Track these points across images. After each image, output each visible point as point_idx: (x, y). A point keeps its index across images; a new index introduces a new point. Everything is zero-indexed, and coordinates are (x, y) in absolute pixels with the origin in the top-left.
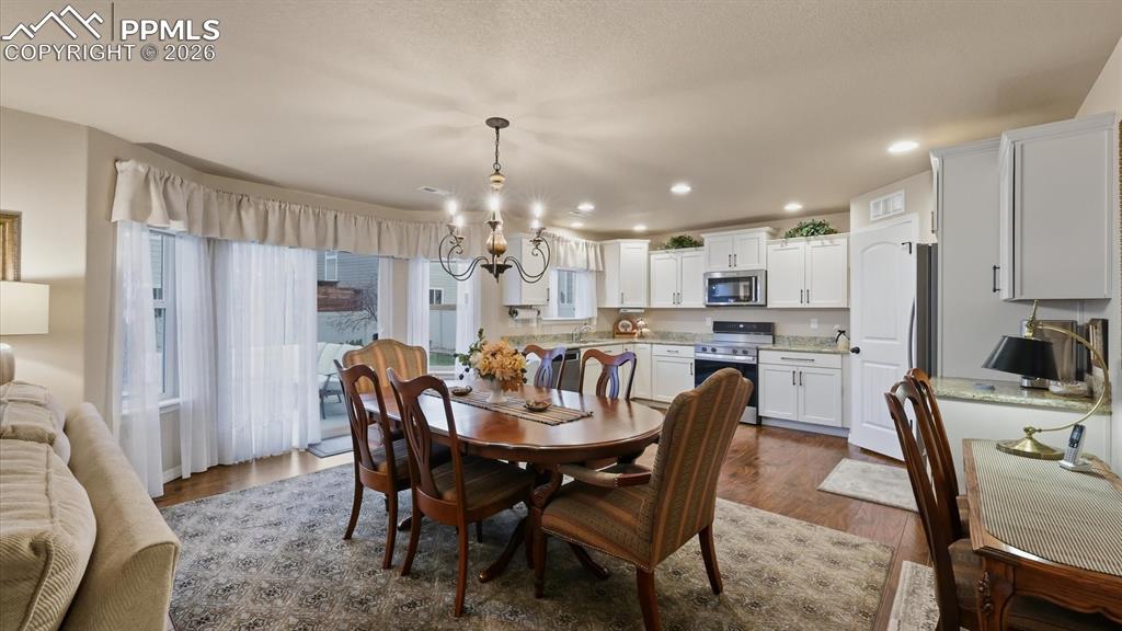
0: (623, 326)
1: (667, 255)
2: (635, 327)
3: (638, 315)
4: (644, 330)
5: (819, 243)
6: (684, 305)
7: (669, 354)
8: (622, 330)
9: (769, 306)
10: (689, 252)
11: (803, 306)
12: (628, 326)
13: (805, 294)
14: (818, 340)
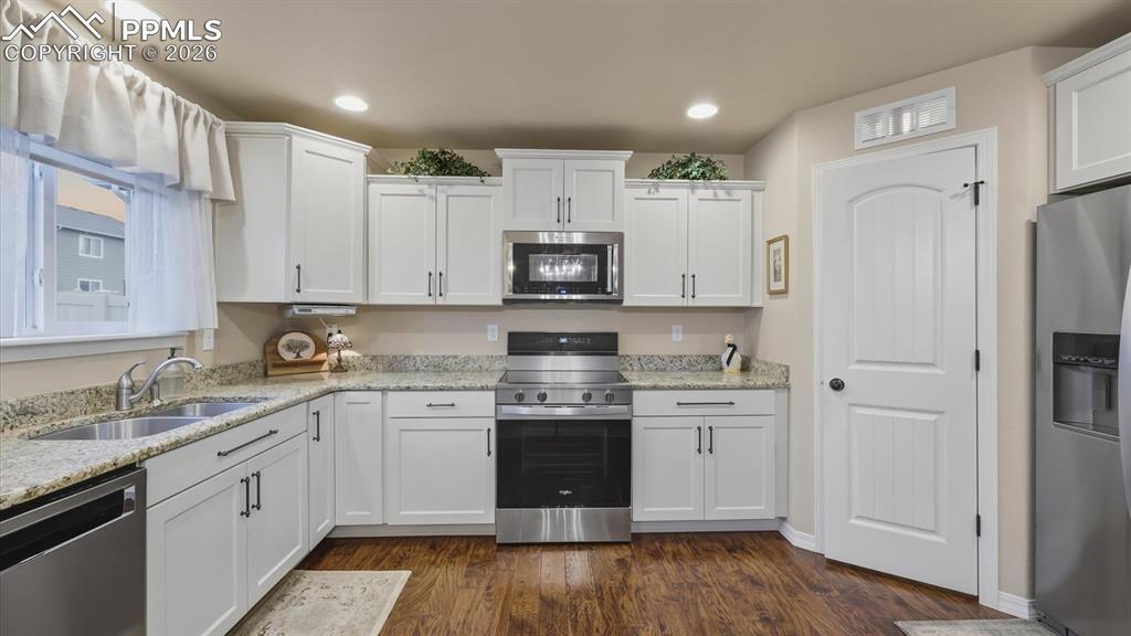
0: (289, 348)
1: (413, 188)
2: (322, 346)
3: (330, 320)
4: (345, 353)
5: (709, 193)
6: (452, 298)
7: (430, 412)
8: (289, 357)
9: (625, 304)
10: (461, 186)
11: (684, 302)
12: (305, 346)
13: (688, 281)
14: (685, 361)
